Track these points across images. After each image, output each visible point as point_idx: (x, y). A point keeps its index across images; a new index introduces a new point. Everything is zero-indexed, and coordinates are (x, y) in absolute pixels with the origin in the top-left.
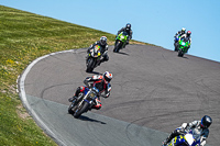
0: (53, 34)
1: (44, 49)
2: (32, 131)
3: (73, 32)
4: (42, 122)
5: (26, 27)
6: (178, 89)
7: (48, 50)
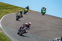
0: (9, 8)
1: (6, 13)
2: (3, 36)
3: (15, 8)
4: (6, 33)
5: (1, 7)
6: (44, 24)
7: (8, 13)
